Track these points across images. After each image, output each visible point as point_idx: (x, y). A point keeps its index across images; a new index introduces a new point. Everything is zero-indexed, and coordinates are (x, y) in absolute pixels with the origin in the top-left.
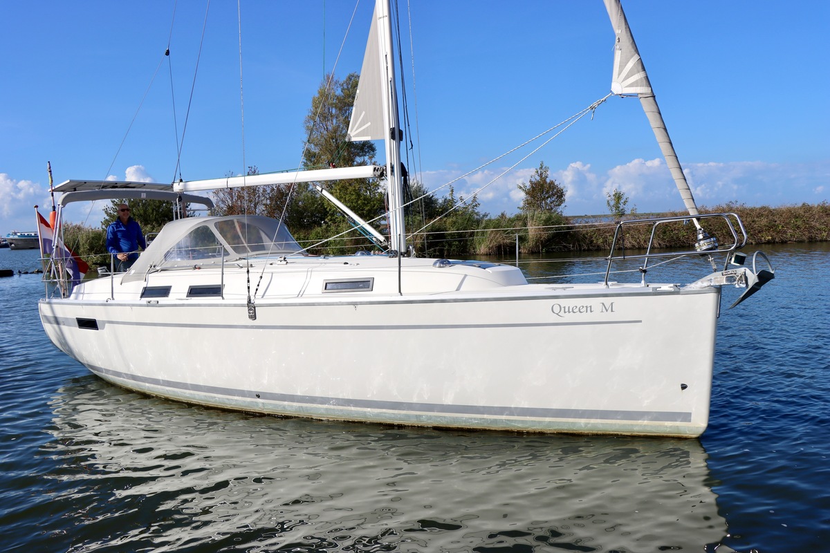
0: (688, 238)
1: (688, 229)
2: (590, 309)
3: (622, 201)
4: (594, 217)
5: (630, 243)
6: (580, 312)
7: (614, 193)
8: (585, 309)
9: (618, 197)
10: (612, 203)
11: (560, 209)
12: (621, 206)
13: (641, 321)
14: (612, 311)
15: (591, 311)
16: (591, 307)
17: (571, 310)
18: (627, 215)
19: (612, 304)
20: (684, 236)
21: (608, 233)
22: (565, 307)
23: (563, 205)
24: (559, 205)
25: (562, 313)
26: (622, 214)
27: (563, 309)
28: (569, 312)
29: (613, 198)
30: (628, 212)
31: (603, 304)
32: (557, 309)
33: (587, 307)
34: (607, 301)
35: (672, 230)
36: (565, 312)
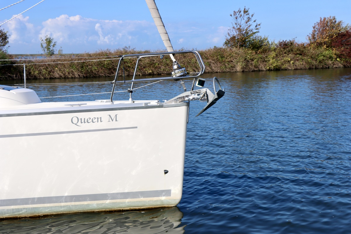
0: (98, 71)
1: (98, 65)
2: (100, 120)
3: (52, 44)
4: (32, 55)
5: (58, 74)
6: (93, 122)
7: (46, 39)
8: (96, 119)
9: (49, 41)
10: (45, 45)
11: (4, 48)
12: (51, 48)
13: (136, 127)
14: (116, 121)
15: (101, 121)
16: (101, 118)
17: (86, 121)
18: (55, 54)
19: (116, 115)
20: (95, 70)
21: (42, 67)
22: (81, 119)
23: (7, 45)
24: (4, 45)
25: (79, 123)
26: (52, 54)
27: (80, 120)
28: (85, 122)
29: (45, 42)
30: (56, 52)
31: (110, 116)
32: (75, 120)
33: (98, 118)
34: (113, 113)
35: (87, 66)
36: (81, 123)
